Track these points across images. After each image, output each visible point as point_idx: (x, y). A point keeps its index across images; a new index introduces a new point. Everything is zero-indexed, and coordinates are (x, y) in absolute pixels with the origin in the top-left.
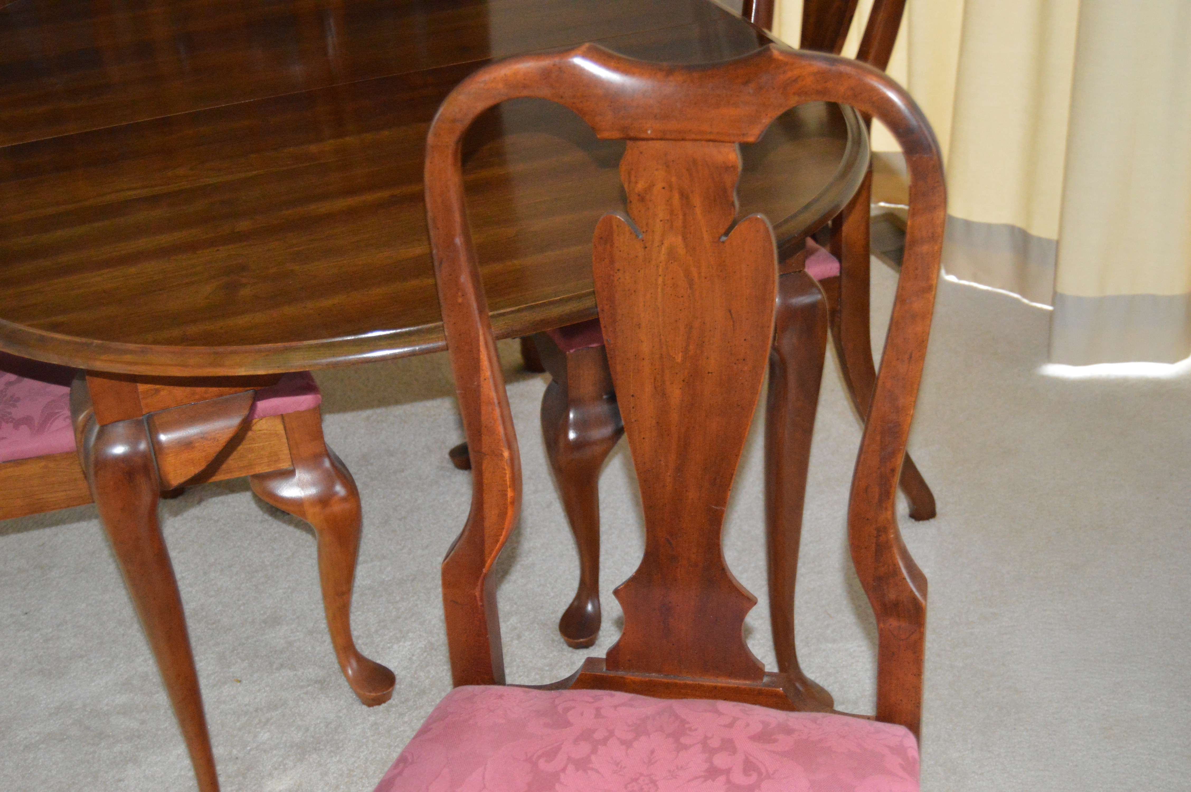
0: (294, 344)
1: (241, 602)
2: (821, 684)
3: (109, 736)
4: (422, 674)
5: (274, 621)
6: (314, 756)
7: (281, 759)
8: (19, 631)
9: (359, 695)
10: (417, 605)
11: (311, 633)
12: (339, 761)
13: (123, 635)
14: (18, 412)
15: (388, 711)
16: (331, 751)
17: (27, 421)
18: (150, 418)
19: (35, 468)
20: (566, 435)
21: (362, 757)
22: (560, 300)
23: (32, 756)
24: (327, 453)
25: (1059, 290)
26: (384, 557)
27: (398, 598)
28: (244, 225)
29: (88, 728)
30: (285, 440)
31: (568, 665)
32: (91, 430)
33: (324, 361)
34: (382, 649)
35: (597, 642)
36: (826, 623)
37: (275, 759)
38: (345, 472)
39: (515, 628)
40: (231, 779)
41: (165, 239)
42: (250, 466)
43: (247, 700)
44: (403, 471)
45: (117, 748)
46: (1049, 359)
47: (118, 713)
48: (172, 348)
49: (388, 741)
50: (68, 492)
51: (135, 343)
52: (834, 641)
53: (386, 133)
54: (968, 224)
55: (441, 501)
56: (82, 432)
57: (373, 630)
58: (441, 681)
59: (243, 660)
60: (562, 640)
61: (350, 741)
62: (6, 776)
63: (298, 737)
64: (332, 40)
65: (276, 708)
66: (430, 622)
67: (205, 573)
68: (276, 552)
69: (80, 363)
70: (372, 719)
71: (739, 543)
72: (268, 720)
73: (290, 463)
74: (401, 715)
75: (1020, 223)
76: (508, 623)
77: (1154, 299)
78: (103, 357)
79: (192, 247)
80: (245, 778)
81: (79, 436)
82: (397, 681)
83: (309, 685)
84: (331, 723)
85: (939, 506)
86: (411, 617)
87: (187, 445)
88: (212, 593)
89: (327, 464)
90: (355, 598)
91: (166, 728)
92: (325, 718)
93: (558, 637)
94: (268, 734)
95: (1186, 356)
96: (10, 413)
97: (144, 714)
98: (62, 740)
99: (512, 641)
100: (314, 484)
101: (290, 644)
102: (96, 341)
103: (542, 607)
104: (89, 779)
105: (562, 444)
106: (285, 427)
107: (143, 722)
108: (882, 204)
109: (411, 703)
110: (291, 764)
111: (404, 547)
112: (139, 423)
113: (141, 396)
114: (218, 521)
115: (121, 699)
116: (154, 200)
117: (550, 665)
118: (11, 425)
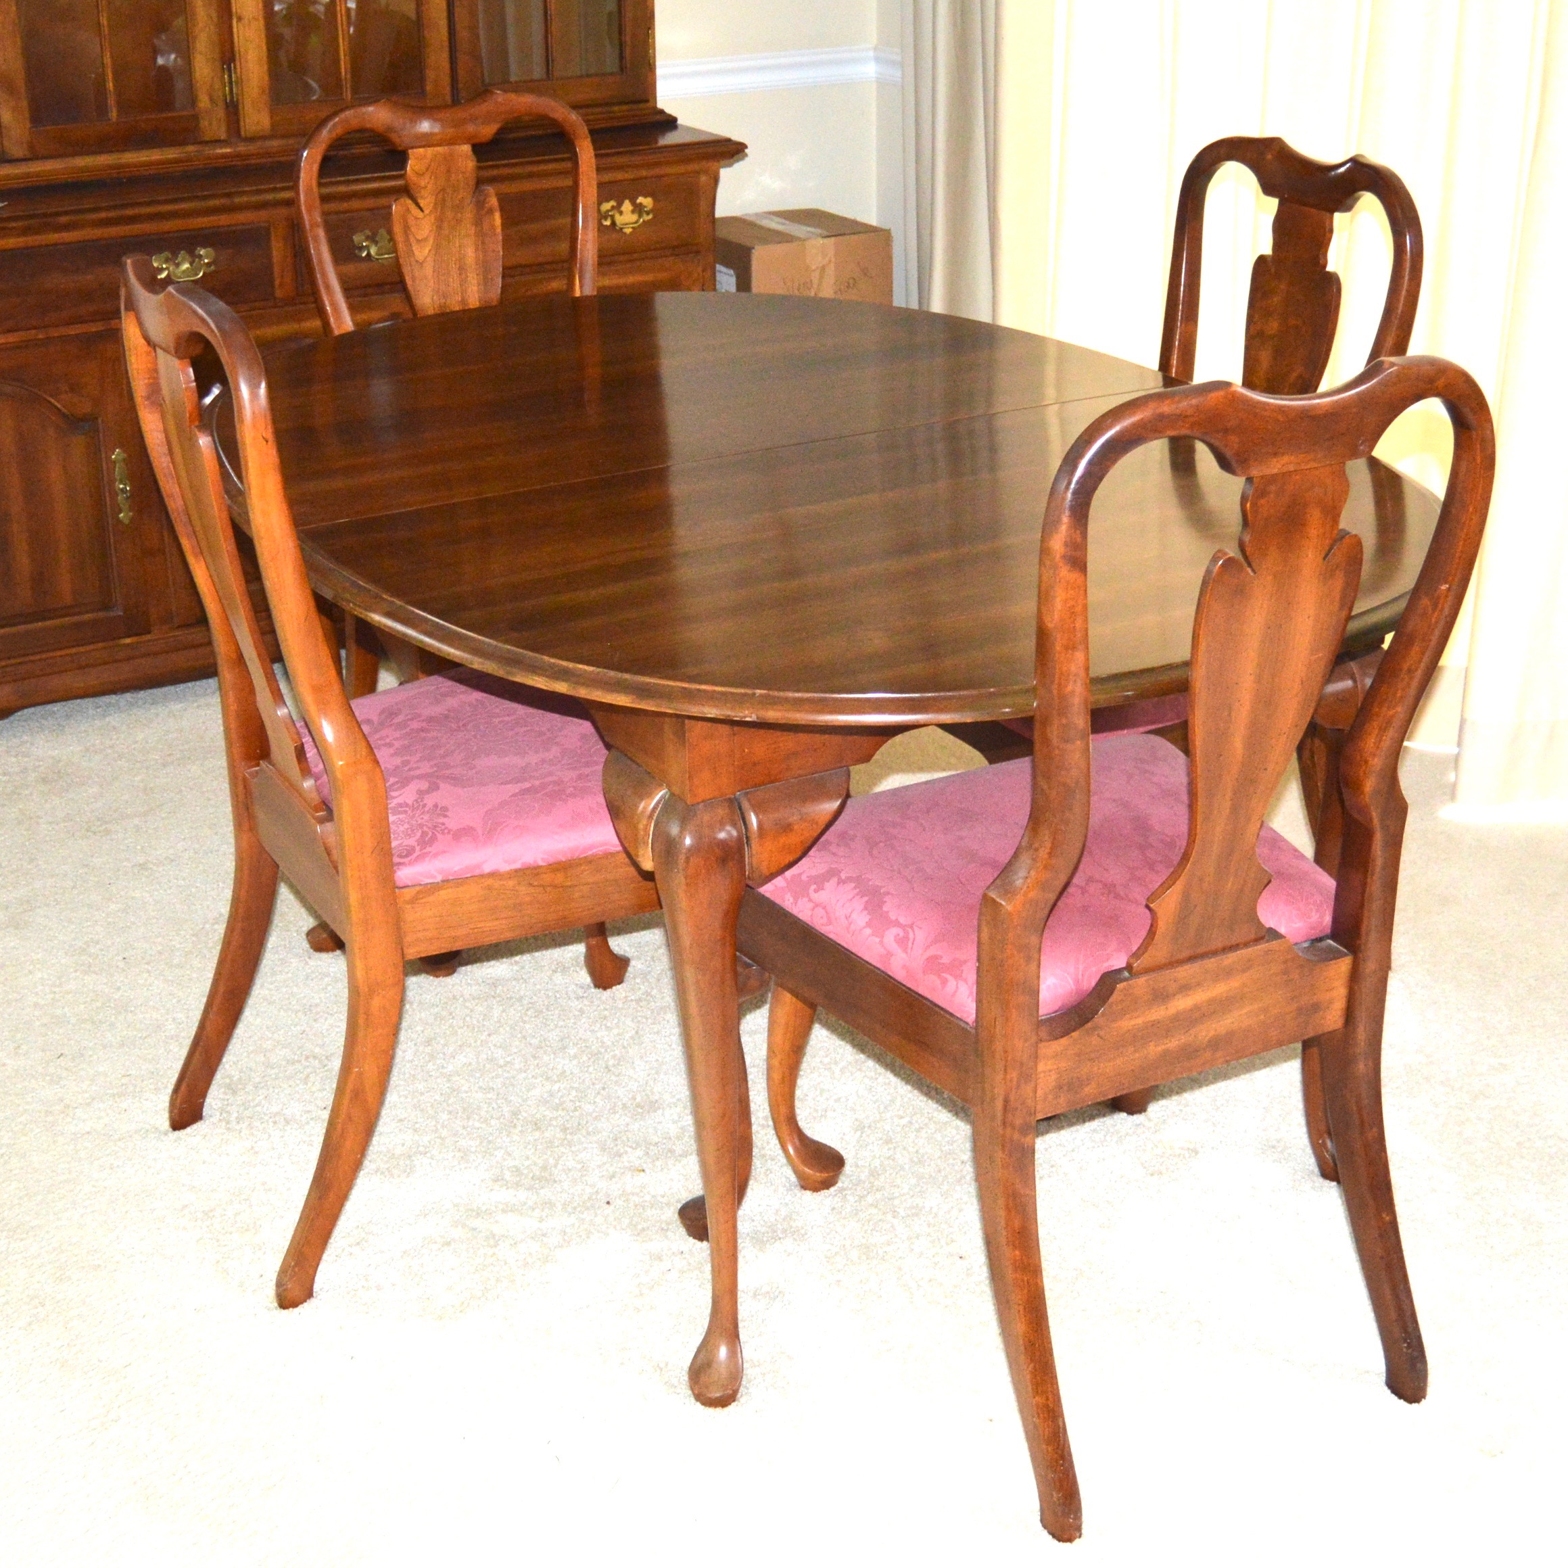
19: (475, 889)
118: (449, 836)
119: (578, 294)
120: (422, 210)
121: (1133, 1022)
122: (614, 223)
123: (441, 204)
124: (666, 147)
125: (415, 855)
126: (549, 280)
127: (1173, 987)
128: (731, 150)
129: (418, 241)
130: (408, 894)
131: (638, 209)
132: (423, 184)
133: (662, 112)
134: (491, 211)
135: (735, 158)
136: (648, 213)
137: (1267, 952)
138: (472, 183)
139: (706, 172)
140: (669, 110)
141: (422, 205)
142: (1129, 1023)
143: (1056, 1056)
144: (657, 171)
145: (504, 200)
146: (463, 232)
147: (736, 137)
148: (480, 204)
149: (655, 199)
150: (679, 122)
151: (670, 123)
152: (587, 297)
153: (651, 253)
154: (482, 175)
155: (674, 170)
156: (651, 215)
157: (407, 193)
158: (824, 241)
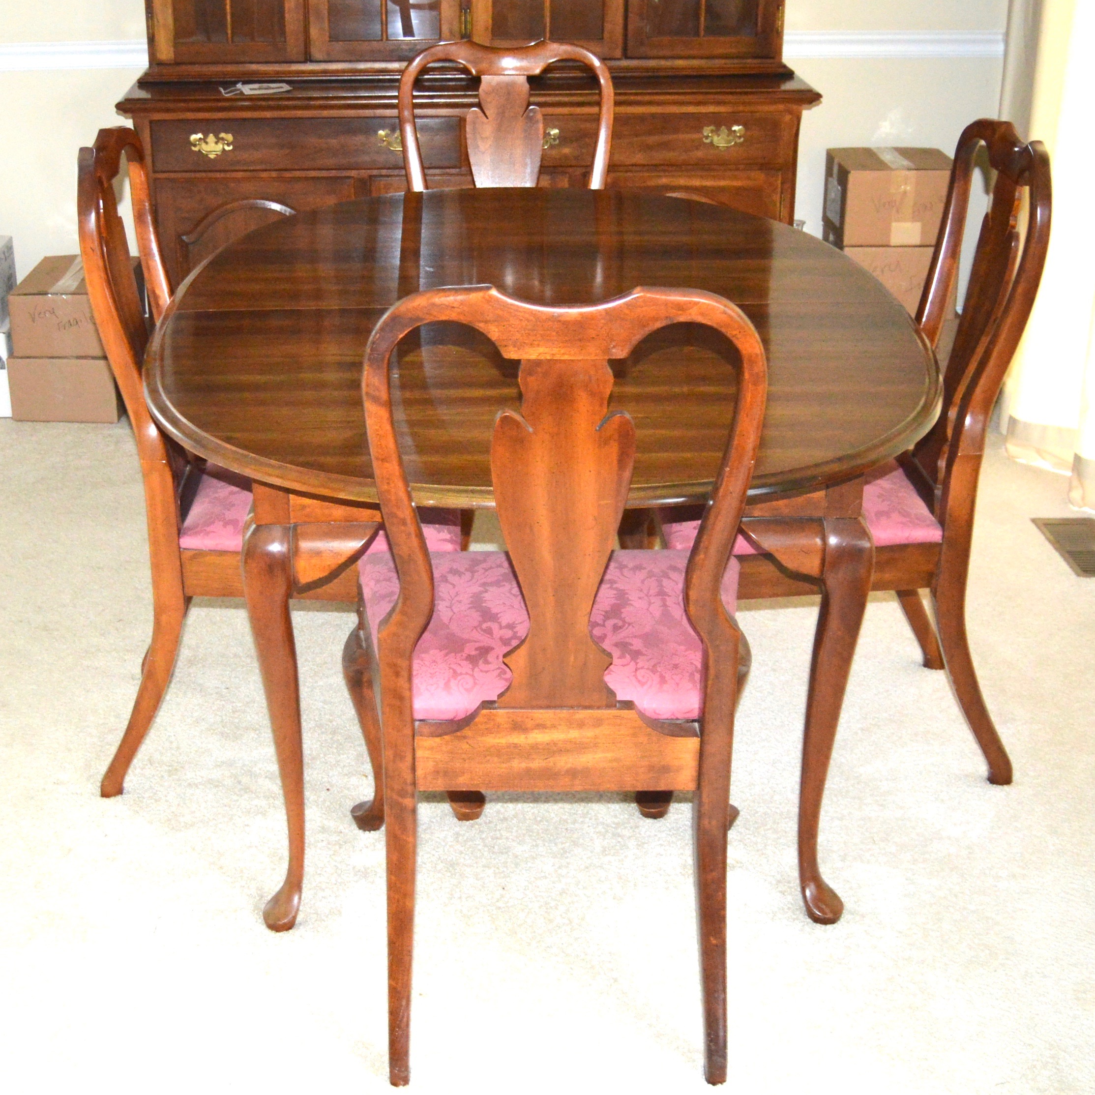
3: (252, 792)
8: (217, 699)
9: (456, 810)
15: (472, 827)
17: (234, 522)
18: (293, 527)
23: (191, 791)
29: (239, 782)
31: (632, 827)
32: (250, 528)
35: (665, 816)
47: (266, 777)
49: (462, 849)
56: (247, 528)
60: (637, 807)
62: (167, 801)
70: (457, 829)
74: (481, 832)
80: (340, 848)
82: (485, 804)
85: (1015, 777)
87: (318, 554)
96: (225, 515)
98: (217, 786)
104: (226, 819)
109: (492, 825)
112: (287, 530)
113: (291, 509)
117: (618, 824)
118: (221, 523)
120: (488, 118)
121: (497, 741)
122: (712, 142)
123: (501, 113)
124: (782, 91)
126: (660, 177)
127: (530, 724)
128: (812, 97)
129: (482, 138)
130: (190, 553)
131: (732, 133)
132: (489, 100)
133: (785, 66)
135: (814, 103)
136: (740, 137)
137: (616, 717)
138: (525, 103)
139: (790, 112)
140: (789, 65)
141: (488, 114)
142: (492, 740)
143: (431, 748)
144: (752, 108)
146: (515, 135)
147: (817, 87)
148: (530, 117)
149: (747, 128)
150: (796, 74)
151: (789, 75)
153: (742, 167)
154: (532, 99)
155: (766, 108)
156: (742, 139)
157: (479, 105)
158: (907, 173)
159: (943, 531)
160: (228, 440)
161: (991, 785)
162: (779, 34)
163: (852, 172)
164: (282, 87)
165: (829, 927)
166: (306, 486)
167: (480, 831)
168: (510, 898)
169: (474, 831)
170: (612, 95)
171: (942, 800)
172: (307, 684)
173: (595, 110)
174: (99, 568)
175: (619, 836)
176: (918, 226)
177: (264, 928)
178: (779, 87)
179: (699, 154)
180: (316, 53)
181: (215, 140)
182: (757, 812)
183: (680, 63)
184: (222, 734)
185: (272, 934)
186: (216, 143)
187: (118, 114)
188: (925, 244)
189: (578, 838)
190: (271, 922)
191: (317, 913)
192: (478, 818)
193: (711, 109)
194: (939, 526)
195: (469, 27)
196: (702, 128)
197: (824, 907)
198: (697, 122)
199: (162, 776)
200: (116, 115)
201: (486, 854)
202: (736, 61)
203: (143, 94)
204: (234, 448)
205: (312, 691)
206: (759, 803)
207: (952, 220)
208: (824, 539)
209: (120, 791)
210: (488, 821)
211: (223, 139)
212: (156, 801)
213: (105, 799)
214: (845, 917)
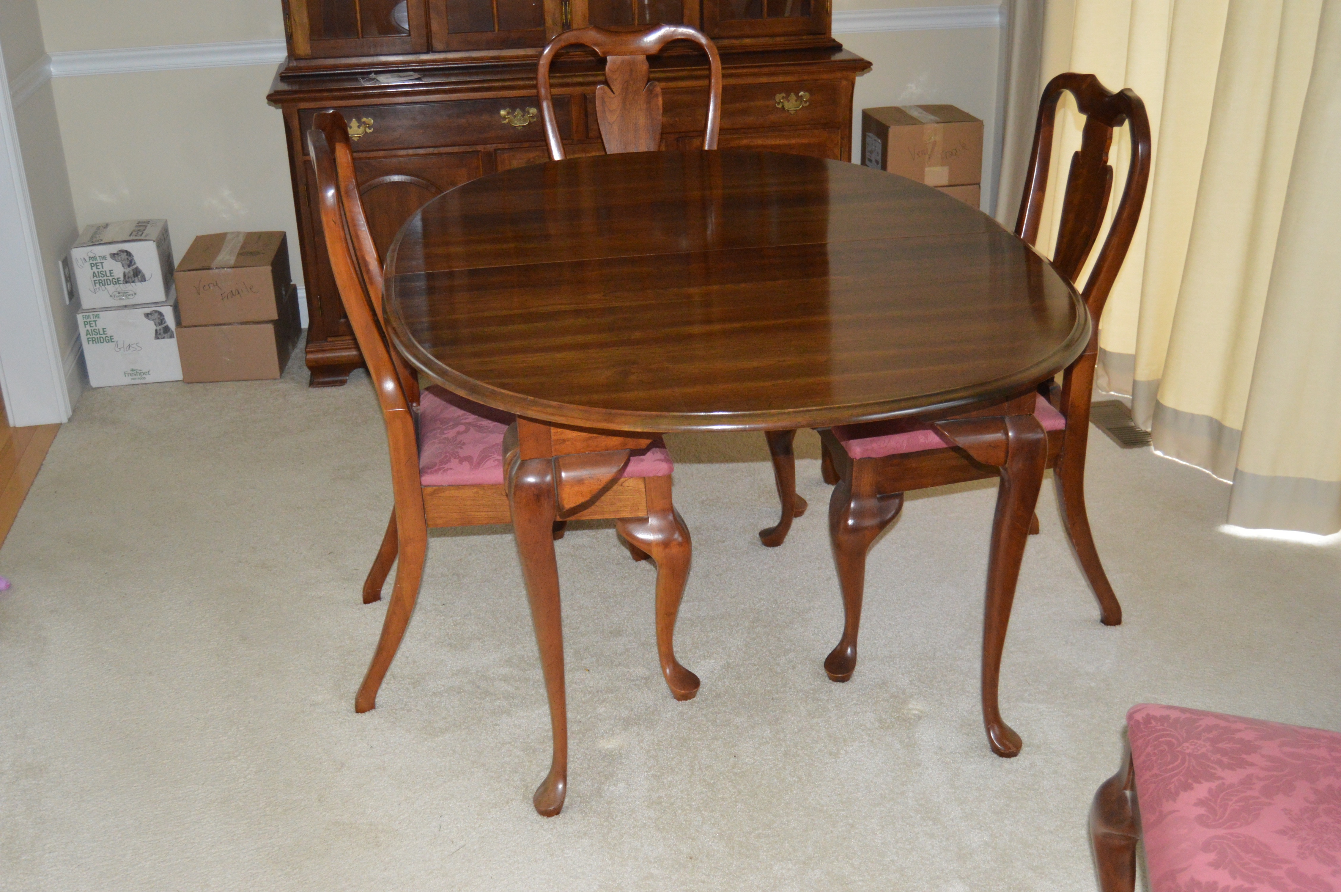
0: (663, 413)
1: (596, 617)
2: (1015, 730)
3: (492, 694)
4: (720, 683)
5: (617, 633)
6: (635, 728)
7: (611, 726)
8: (437, 615)
9: (673, 692)
10: (722, 636)
11: (643, 644)
12: (652, 734)
13: (510, 628)
14: (463, 453)
15: (692, 705)
16: (647, 727)
17: (469, 459)
18: (557, 459)
19: (469, 493)
20: (847, 520)
21: (669, 733)
22: (851, 406)
23: (437, 700)
24: (672, 510)
25: (1240, 468)
26: (703, 600)
27: (709, 629)
28: (637, 335)
29: (478, 687)
30: (644, 496)
31: (827, 692)
32: (515, 463)
33: (683, 428)
34: (693, 662)
35: (851, 679)
36: (1025, 688)
37: (607, 726)
38: (683, 526)
39: (792, 661)
40: (574, 735)
41: (581, 338)
42: (618, 511)
43: (591, 684)
44: (724, 542)
45: (497, 703)
46: (1227, 521)
47: (501, 680)
48: (581, 407)
49: (689, 725)
50: (490, 513)
51: (556, 401)
52: (1029, 702)
53: (743, 285)
54: (1176, 412)
55: (749, 566)
56: (509, 464)
57: (688, 649)
58: (733, 690)
59: (592, 657)
60: (826, 674)
61: (662, 721)
62: (418, 710)
63: (625, 713)
64: (712, 221)
65: (612, 692)
66: (730, 649)
67: (572, 594)
68: (625, 586)
69: (517, 411)
70: (680, 709)
71: (967, 624)
72: (604, 700)
73: (646, 513)
75: (1217, 416)
76: (787, 657)
77: (1315, 483)
78: (533, 408)
79: (602, 345)
80: (584, 736)
81: (506, 467)
82: (701, 686)
83: (637, 680)
84: (649, 708)
85: (1124, 617)
86: (717, 644)
87: (580, 481)
88: (576, 608)
89: (671, 517)
90: (678, 625)
91: (532, 695)
92: (646, 704)
93: (823, 671)
94: (604, 709)
95: (1336, 531)
96: (458, 453)
97: (518, 683)
98: (459, 693)
99: (788, 670)
100: (660, 531)
101: (627, 650)
102: (529, 397)
103: (814, 649)
104: (475, 721)
105: (842, 526)
106: (645, 487)
107: (517, 688)
108: (1112, 393)
109: (709, 702)
110: (618, 731)
111: (718, 594)
112: (549, 462)
113: (553, 443)
114: (585, 560)
115: (505, 671)
116: (577, 313)
117: (814, 690)
118: (457, 460)
119: (706, 148)
120: (614, 93)
122: (783, 107)
123: (625, 90)
124: (835, 61)
125: (436, 468)
128: (863, 66)
129: (611, 111)
130: (429, 490)
131: (799, 98)
132: (615, 77)
133: (834, 40)
134: (657, 95)
135: (865, 70)
136: (806, 102)
138: (645, 79)
139: (846, 78)
140: (838, 39)
141: (614, 90)
144: (815, 77)
145: (665, 91)
146: (638, 107)
147: (867, 58)
148: (650, 92)
149: (812, 94)
150: (844, 47)
151: (838, 47)
152: (712, 150)
153: (808, 126)
154: (652, 75)
155: (825, 76)
156: (808, 103)
157: (606, 83)
158: (936, 125)
159: (1066, 419)
160: (503, 386)
161: (1105, 627)
162: (828, 14)
163: (891, 127)
164: (412, 76)
165: (1012, 759)
166: (589, 422)
167: (700, 708)
168: (743, 764)
169: (695, 709)
170: (720, 68)
171: (1071, 643)
172: (513, 594)
173: (704, 82)
174: (298, 508)
175: (818, 700)
176: (946, 169)
177: (535, 816)
178: (829, 58)
179: (773, 117)
180: (437, 44)
181: (358, 124)
182: (926, 668)
183: (748, 41)
184: (450, 645)
185: (546, 819)
186: (359, 127)
187: (269, 105)
188: (953, 184)
189: (785, 706)
190: (543, 809)
191: (579, 796)
192: (694, 697)
193: (781, 79)
194: (1061, 416)
195: (569, 17)
196: (774, 95)
197: (1007, 743)
198: (770, 91)
199: (408, 689)
200: (267, 105)
201: (711, 727)
202: (793, 38)
203: (284, 87)
204: (511, 393)
205: (519, 600)
206: (926, 660)
207: (1040, 159)
208: (1007, 434)
209: (372, 706)
210: (703, 699)
211: (364, 123)
212: (408, 711)
213: (360, 715)
214: (1024, 749)
